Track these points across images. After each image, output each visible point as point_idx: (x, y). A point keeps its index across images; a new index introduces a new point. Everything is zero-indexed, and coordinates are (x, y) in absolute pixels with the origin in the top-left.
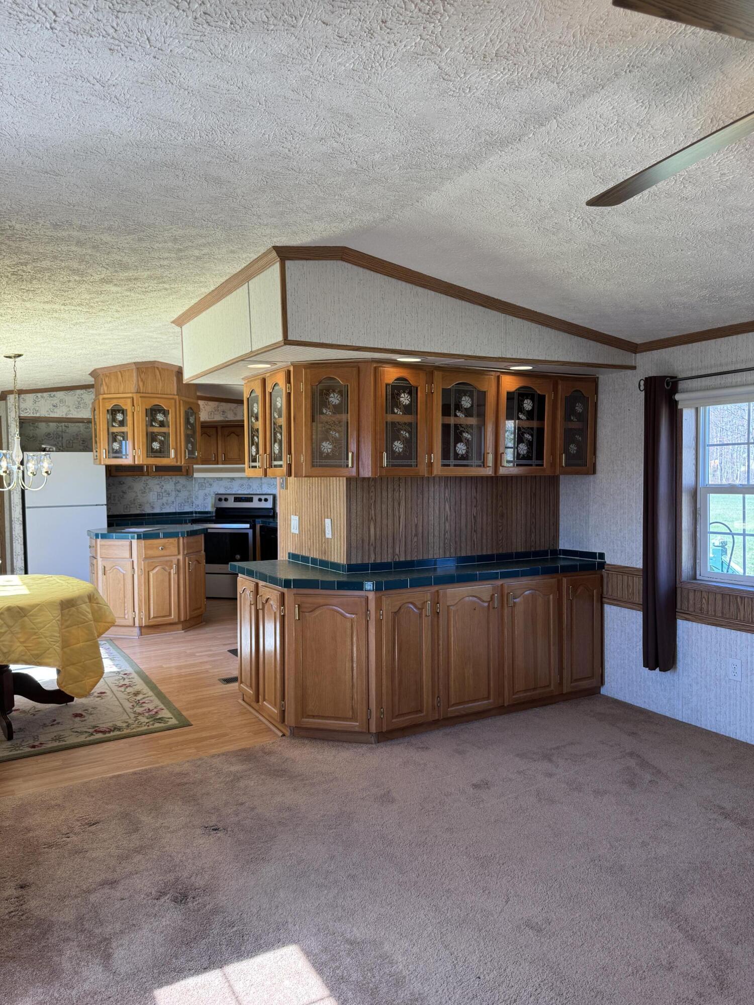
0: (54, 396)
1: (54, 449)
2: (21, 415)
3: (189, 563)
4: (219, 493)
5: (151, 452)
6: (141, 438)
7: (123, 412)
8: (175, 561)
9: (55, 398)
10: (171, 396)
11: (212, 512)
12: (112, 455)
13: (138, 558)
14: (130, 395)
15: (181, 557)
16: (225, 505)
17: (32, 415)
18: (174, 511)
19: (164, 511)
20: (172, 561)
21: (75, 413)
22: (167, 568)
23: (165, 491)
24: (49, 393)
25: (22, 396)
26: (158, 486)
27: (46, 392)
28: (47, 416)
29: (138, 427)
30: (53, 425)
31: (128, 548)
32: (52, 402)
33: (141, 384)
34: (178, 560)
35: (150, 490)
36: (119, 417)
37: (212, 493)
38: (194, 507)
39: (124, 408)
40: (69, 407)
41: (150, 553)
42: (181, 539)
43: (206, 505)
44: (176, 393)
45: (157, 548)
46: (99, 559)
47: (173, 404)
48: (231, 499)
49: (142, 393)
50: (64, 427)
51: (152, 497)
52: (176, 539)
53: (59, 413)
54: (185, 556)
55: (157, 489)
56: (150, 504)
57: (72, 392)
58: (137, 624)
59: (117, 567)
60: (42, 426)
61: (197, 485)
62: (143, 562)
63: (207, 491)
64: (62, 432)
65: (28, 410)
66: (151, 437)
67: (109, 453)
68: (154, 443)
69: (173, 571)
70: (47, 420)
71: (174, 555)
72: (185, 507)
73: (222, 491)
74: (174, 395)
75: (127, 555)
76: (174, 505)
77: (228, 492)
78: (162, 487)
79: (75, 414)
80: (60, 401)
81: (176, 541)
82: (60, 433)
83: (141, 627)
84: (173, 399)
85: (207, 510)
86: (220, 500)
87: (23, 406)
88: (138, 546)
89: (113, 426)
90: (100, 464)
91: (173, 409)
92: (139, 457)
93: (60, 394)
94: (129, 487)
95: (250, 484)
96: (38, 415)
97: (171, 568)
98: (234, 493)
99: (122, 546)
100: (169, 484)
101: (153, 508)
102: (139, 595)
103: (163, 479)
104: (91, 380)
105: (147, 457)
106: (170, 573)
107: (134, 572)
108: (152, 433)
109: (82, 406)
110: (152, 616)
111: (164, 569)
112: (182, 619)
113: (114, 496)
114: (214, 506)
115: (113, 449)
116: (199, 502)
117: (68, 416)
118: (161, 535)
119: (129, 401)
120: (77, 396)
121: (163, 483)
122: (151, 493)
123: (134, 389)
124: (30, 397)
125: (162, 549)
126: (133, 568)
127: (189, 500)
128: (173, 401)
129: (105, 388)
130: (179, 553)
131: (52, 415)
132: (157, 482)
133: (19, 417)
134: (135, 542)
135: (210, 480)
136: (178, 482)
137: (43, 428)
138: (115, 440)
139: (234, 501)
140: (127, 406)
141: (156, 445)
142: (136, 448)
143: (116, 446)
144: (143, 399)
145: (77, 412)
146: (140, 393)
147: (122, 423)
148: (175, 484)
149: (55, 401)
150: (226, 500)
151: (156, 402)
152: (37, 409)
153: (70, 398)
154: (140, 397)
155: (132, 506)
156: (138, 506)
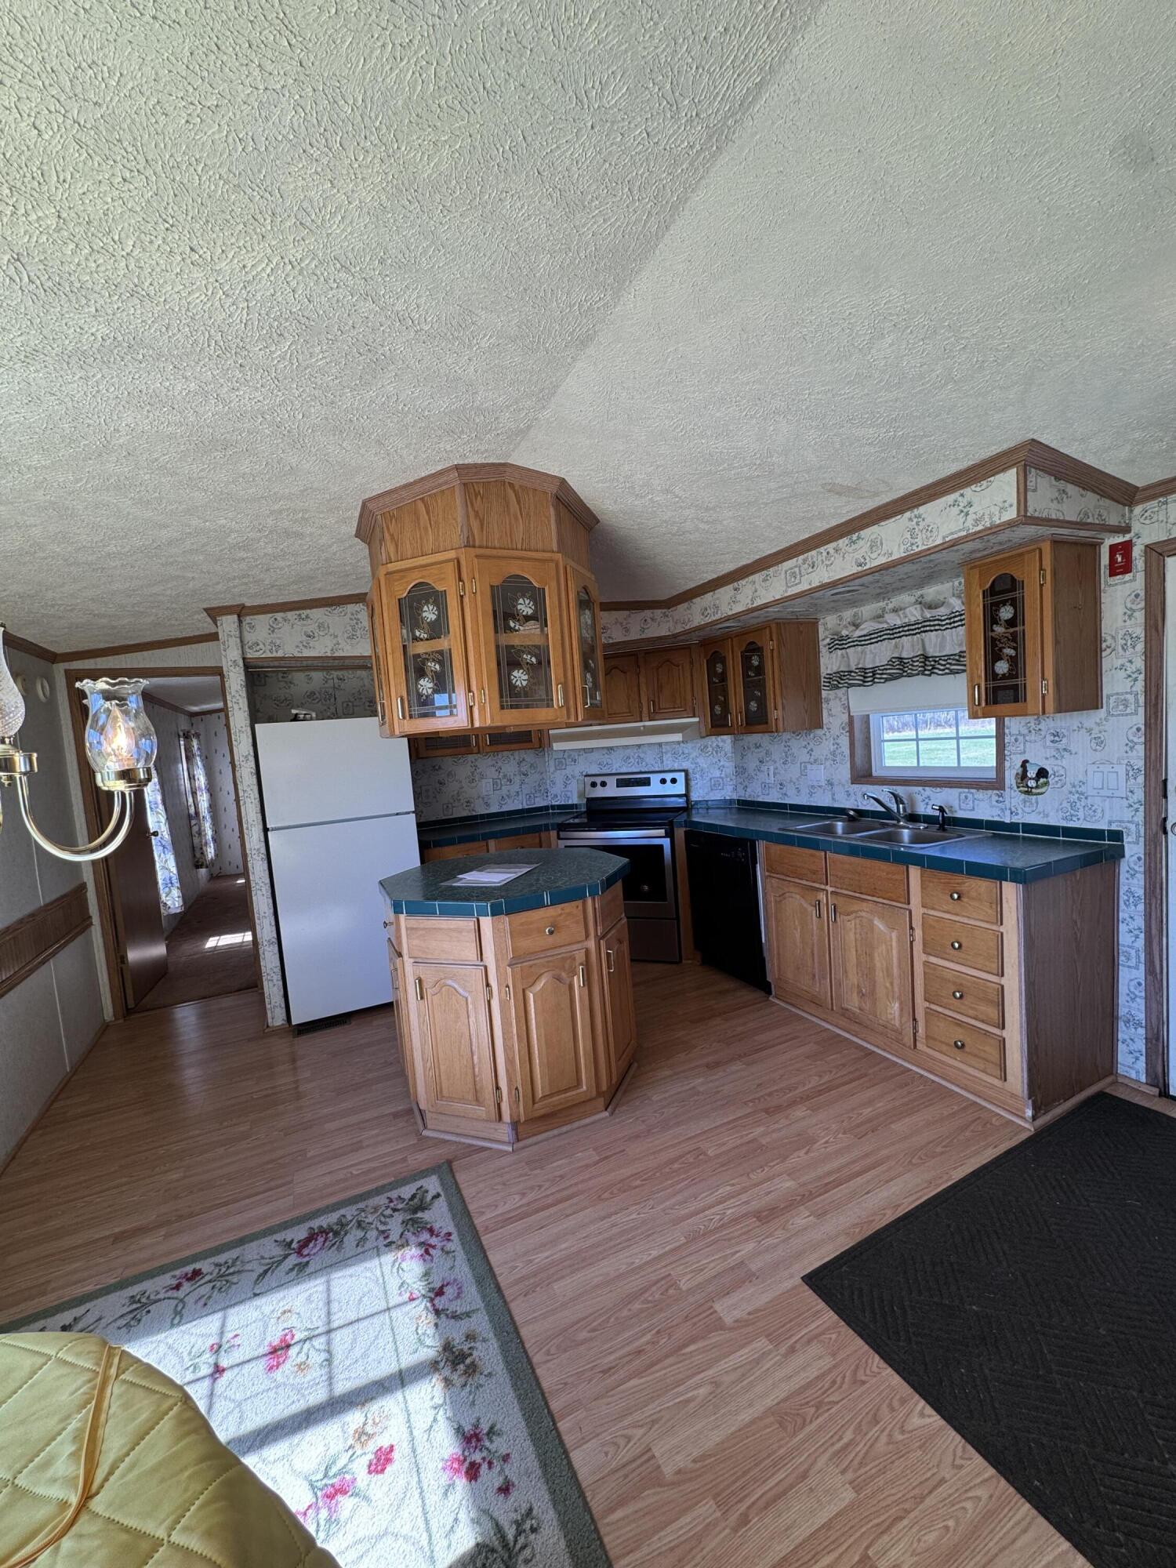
0: (307, 617)
1: (314, 715)
2: (249, 656)
3: (608, 954)
4: (589, 773)
5: (509, 695)
6: (483, 663)
7: (438, 599)
8: (580, 956)
9: (309, 622)
10: (547, 555)
11: (580, 805)
12: (416, 709)
13: (497, 961)
14: (452, 554)
15: (591, 944)
16: (600, 792)
17: (271, 655)
18: (520, 808)
19: (505, 809)
20: (574, 959)
21: (349, 647)
22: (564, 975)
23: (505, 776)
24: (297, 612)
25: (248, 619)
26: (493, 769)
27: (291, 610)
28: (297, 655)
29: (476, 634)
30: (317, 676)
31: (473, 936)
32: (305, 629)
33: (475, 525)
34: (587, 952)
35: (482, 777)
36: (429, 614)
37: (577, 773)
38: (549, 798)
39: (440, 588)
40: (336, 637)
41: (526, 944)
42: (589, 901)
43: (569, 794)
44: (555, 549)
45: (541, 931)
46: (408, 961)
47: (554, 573)
48: (612, 781)
49: (480, 547)
50: (336, 681)
51: (485, 786)
52: (580, 903)
53: (320, 648)
54: (598, 939)
55: (491, 773)
56: (483, 798)
57: (339, 609)
58: (506, 1117)
59: (450, 982)
60: (299, 677)
61: (552, 763)
62: (509, 970)
63: (569, 771)
64: (334, 687)
65: (261, 646)
66: (508, 660)
67: (410, 707)
68: (515, 673)
69: (578, 981)
71: (579, 942)
72: (537, 799)
73: (594, 770)
74: (553, 552)
75: (471, 954)
76: (520, 797)
77: (604, 771)
78: (499, 771)
79: (348, 650)
80: (319, 627)
81: (580, 908)
82: (331, 691)
83: (515, 1125)
84: (552, 560)
85: (570, 802)
86: (594, 785)
87: (249, 637)
88: (496, 930)
89: (416, 639)
90: (392, 735)
91: (554, 584)
92: (482, 709)
93: (317, 614)
94: (449, 774)
95: (642, 755)
96: (280, 654)
97: (574, 973)
98: (614, 771)
99: (459, 931)
100: (510, 763)
101: (487, 805)
102: (507, 1048)
103: (500, 756)
105: (502, 707)
106: (571, 987)
107: (491, 993)
108: (509, 647)
109: (358, 634)
110: (539, 1094)
111: (558, 979)
112: (604, 1088)
113: (427, 791)
114: (581, 794)
115: (420, 695)
116: (557, 789)
117: (336, 654)
118: (547, 899)
119: (450, 568)
120: (349, 615)
121: (500, 764)
122: (484, 781)
123: (457, 537)
124: (262, 621)
125: (551, 933)
126: (488, 985)
127: (542, 788)
128: (553, 565)
129: (392, 549)
130: (587, 936)
131: (306, 653)
132: (491, 764)
133: (244, 659)
134: (486, 922)
135: (572, 753)
136: (524, 760)
137: (302, 683)
138: (421, 673)
139: (617, 786)
140: (447, 584)
141: (520, 678)
142: (474, 688)
143: (426, 685)
144: (481, 561)
145: (352, 645)
146: (474, 547)
147: (437, 630)
148: (519, 764)
149: (311, 627)
150: (604, 784)
151: (515, 569)
152: (278, 643)
153: (336, 619)
154: (477, 556)
155: (456, 804)
156: (465, 804)
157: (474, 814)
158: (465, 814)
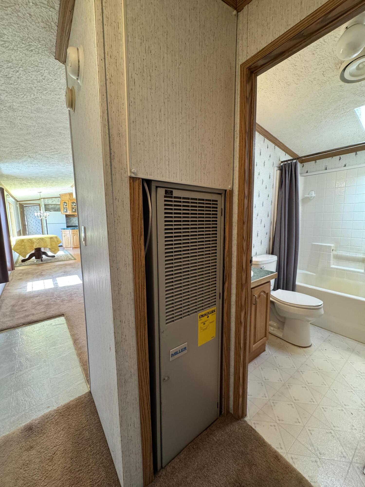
1: (53, 211)
6: (70, 209)
13: (71, 234)
24: (51, 199)
29: (70, 206)
30: (53, 206)
31: (70, 231)
33: (70, 197)
45: (75, 231)
46: (63, 234)
57: (56, 198)
59: (67, 235)
64: (55, 207)
65: (46, 202)
67: (65, 212)
70: (52, 205)
80: (54, 200)
83: (72, 248)
90: (63, 214)
92: (71, 213)
94: (71, 219)
102: (72, 241)
104: (60, 196)
110: (75, 245)
111: (77, 236)
113: (68, 221)
119: (67, 201)
124: (46, 199)
129: (63, 198)
133: (44, 204)
137: (51, 206)
138: (65, 209)
141: (74, 210)
142: (69, 211)
144: (70, 200)
147: (66, 206)
151: (73, 201)
152: (49, 202)
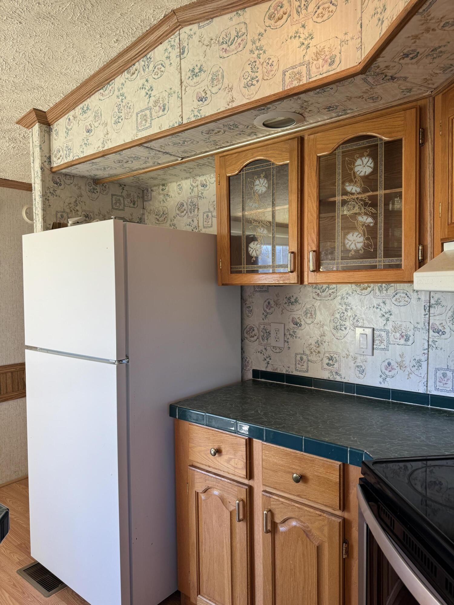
2: (54, 164)
25: (55, 126)
40: (106, 124)
87: (55, 145)
149: (90, 120)
155: (313, 358)
156: (326, 361)
157: (338, 379)
158: (325, 375)
